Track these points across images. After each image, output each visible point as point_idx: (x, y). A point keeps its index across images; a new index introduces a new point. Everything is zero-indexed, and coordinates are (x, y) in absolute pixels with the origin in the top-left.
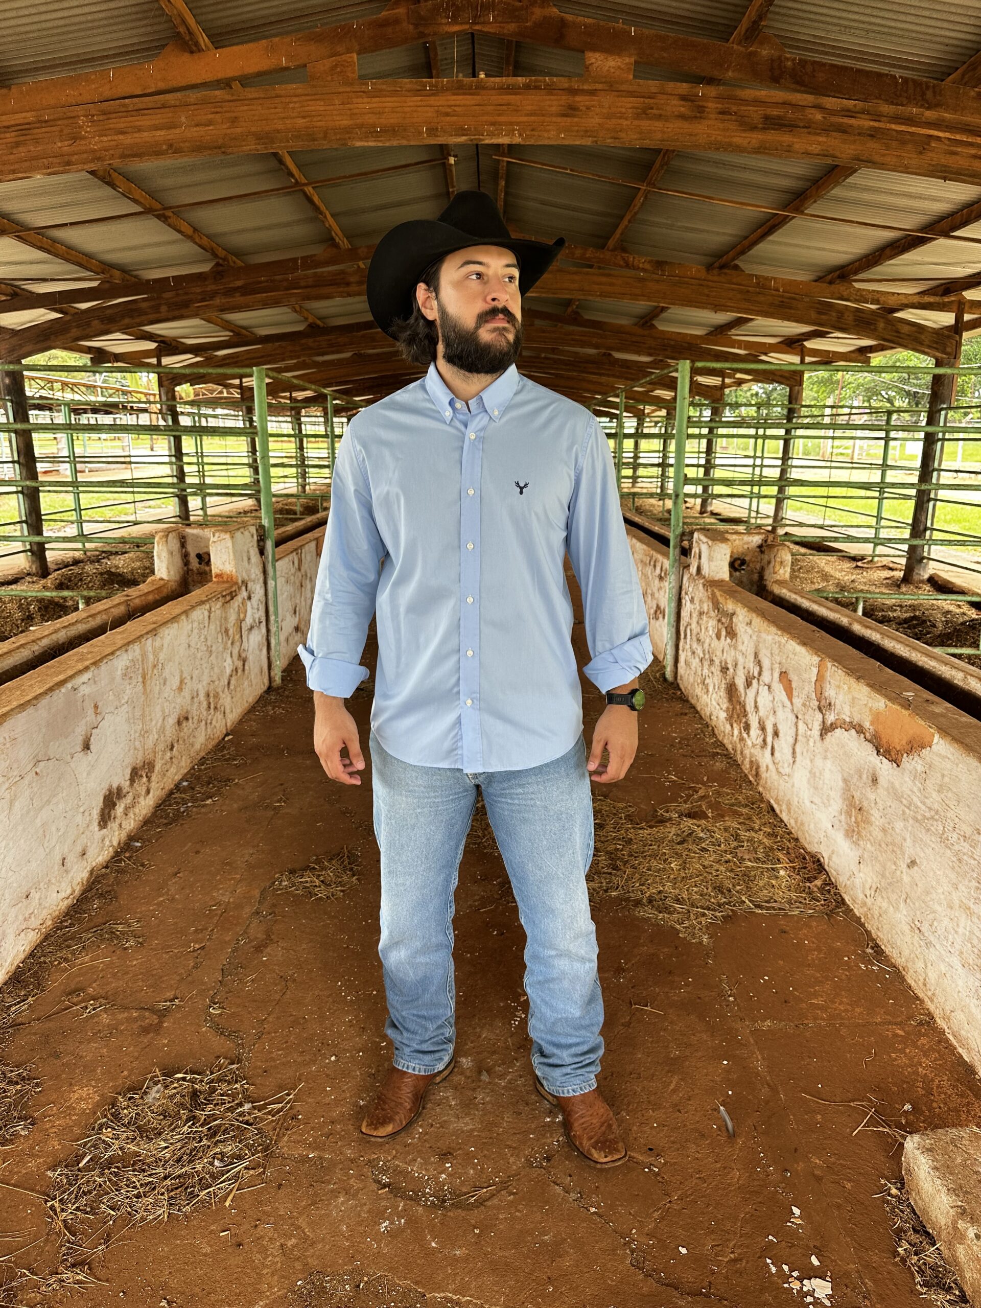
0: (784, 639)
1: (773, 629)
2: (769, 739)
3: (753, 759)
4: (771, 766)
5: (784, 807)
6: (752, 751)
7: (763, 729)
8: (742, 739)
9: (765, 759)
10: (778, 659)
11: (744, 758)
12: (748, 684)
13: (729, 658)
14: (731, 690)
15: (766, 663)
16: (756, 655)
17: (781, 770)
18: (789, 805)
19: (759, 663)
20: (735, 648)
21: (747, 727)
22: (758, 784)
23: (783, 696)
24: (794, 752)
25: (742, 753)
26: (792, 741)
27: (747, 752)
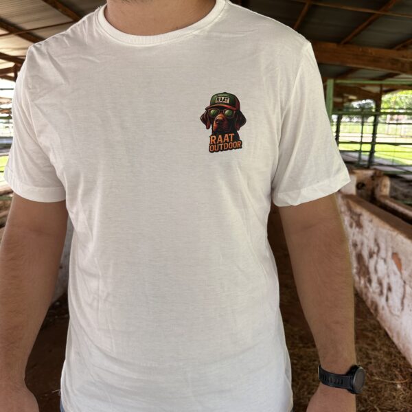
0: (395, 233)
1: (387, 227)
2: (385, 291)
3: (374, 300)
4: (386, 308)
5: (395, 335)
6: (373, 295)
7: (380, 284)
8: (366, 287)
9: (382, 302)
10: (390, 244)
11: (368, 298)
12: (371, 256)
13: (358, 238)
14: (360, 257)
15: (383, 246)
16: (376, 240)
17: (393, 311)
18: (398, 334)
19: (378, 245)
20: (362, 234)
21: (370, 281)
22: (377, 316)
23: (395, 267)
24: (402, 303)
25: (366, 294)
26: (400, 296)
27: (370, 295)
